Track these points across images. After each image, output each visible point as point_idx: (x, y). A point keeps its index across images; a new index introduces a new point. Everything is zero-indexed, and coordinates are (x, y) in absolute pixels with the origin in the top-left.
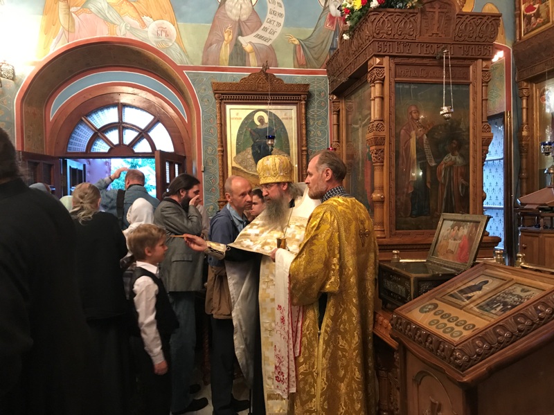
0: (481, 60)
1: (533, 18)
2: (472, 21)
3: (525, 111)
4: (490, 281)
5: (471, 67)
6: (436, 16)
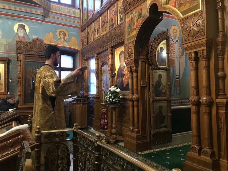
1: (84, 43)
6: (38, 44)
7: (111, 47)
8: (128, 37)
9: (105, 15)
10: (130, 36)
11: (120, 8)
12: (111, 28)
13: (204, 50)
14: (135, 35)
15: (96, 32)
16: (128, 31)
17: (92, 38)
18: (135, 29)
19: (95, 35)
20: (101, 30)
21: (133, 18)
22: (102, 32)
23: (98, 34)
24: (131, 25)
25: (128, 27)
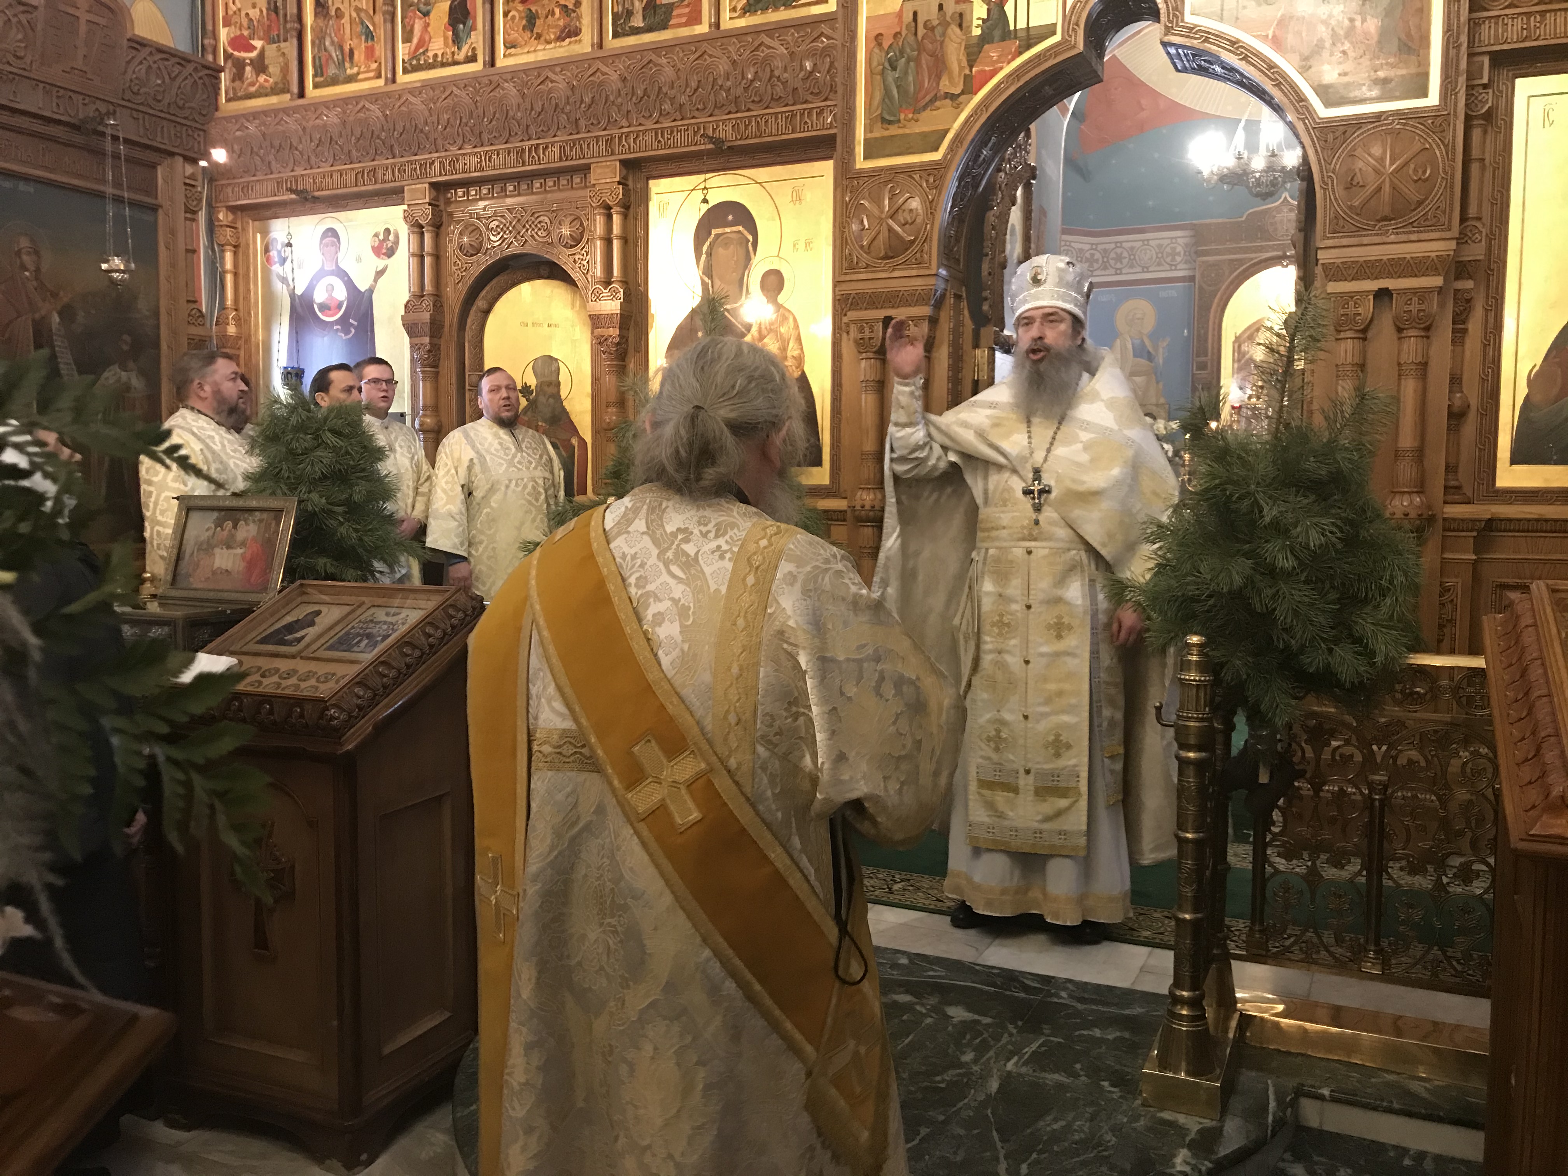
0: (181, 159)
1: (248, 69)
2: (161, 64)
3: (229, 278)
4: (324, 609)
5: (160, 170)
6: (83, 28)
7: (623, 162)
8: (877, 133)
10: (894, 130)
12: (636, 31)
13: (1429, 290)
14: (950, 136)
15: (426, 14)
16: (878, 96)
17: (377, 53)
18: (947, 95)
19: (422, 43)
20: (506, 14)
21: (933, 29)
22: (514, 35)
23: (457, 40)
24: (909, 60)
25: (883, 73)
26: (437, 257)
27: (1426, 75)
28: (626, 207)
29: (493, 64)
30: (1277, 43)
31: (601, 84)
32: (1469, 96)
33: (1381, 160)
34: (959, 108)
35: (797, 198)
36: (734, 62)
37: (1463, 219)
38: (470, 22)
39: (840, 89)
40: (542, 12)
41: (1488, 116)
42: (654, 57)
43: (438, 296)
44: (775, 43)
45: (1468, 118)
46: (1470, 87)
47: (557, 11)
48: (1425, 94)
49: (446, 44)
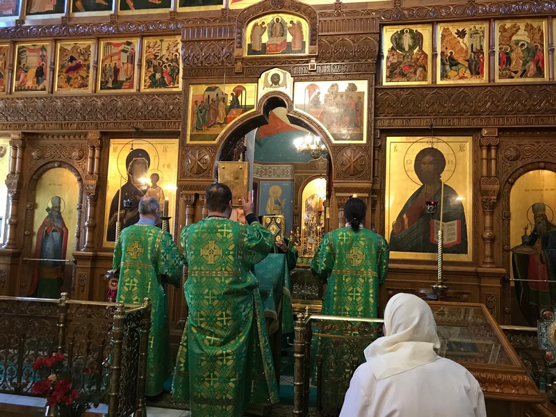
7: (100, 132)
9: (85, 46)
11: (152, 57)
12: (110, 88)
13: (365, 197)
14: (219, 136)
15: (26, 72)
16: (195, 121)
17: (4, 83)
18: (218, 123)
19: (23, 82)
20: (59, 76)
21: (214, 102)
22: (62, 84)
23: (38, 82)
24: (206, 111)
25: (197, 113)
26: (22, 159)
27: (362, 134)
28: (101, 148)
29: (52, 93)
30: (321, 120)
31: (94, 105)
32: (374, 141)
33: (350, 158)
34: (222, 128)
35: (165, 150)
36: (145, 103)
37: (374, 177)
38: (44, 77)
39: (182, 117)
40: (73, 77)
41: (380, 147)
42: (115, 98)
43: (21, 174)
44: (160, 99)
45: (374, 147)
46: (374, 138)
47: (79, 78)
48: (362, 140)
49: (33, 83)
